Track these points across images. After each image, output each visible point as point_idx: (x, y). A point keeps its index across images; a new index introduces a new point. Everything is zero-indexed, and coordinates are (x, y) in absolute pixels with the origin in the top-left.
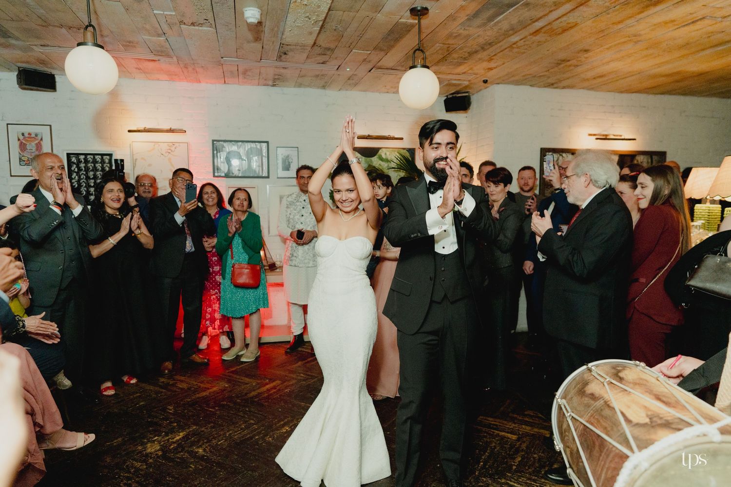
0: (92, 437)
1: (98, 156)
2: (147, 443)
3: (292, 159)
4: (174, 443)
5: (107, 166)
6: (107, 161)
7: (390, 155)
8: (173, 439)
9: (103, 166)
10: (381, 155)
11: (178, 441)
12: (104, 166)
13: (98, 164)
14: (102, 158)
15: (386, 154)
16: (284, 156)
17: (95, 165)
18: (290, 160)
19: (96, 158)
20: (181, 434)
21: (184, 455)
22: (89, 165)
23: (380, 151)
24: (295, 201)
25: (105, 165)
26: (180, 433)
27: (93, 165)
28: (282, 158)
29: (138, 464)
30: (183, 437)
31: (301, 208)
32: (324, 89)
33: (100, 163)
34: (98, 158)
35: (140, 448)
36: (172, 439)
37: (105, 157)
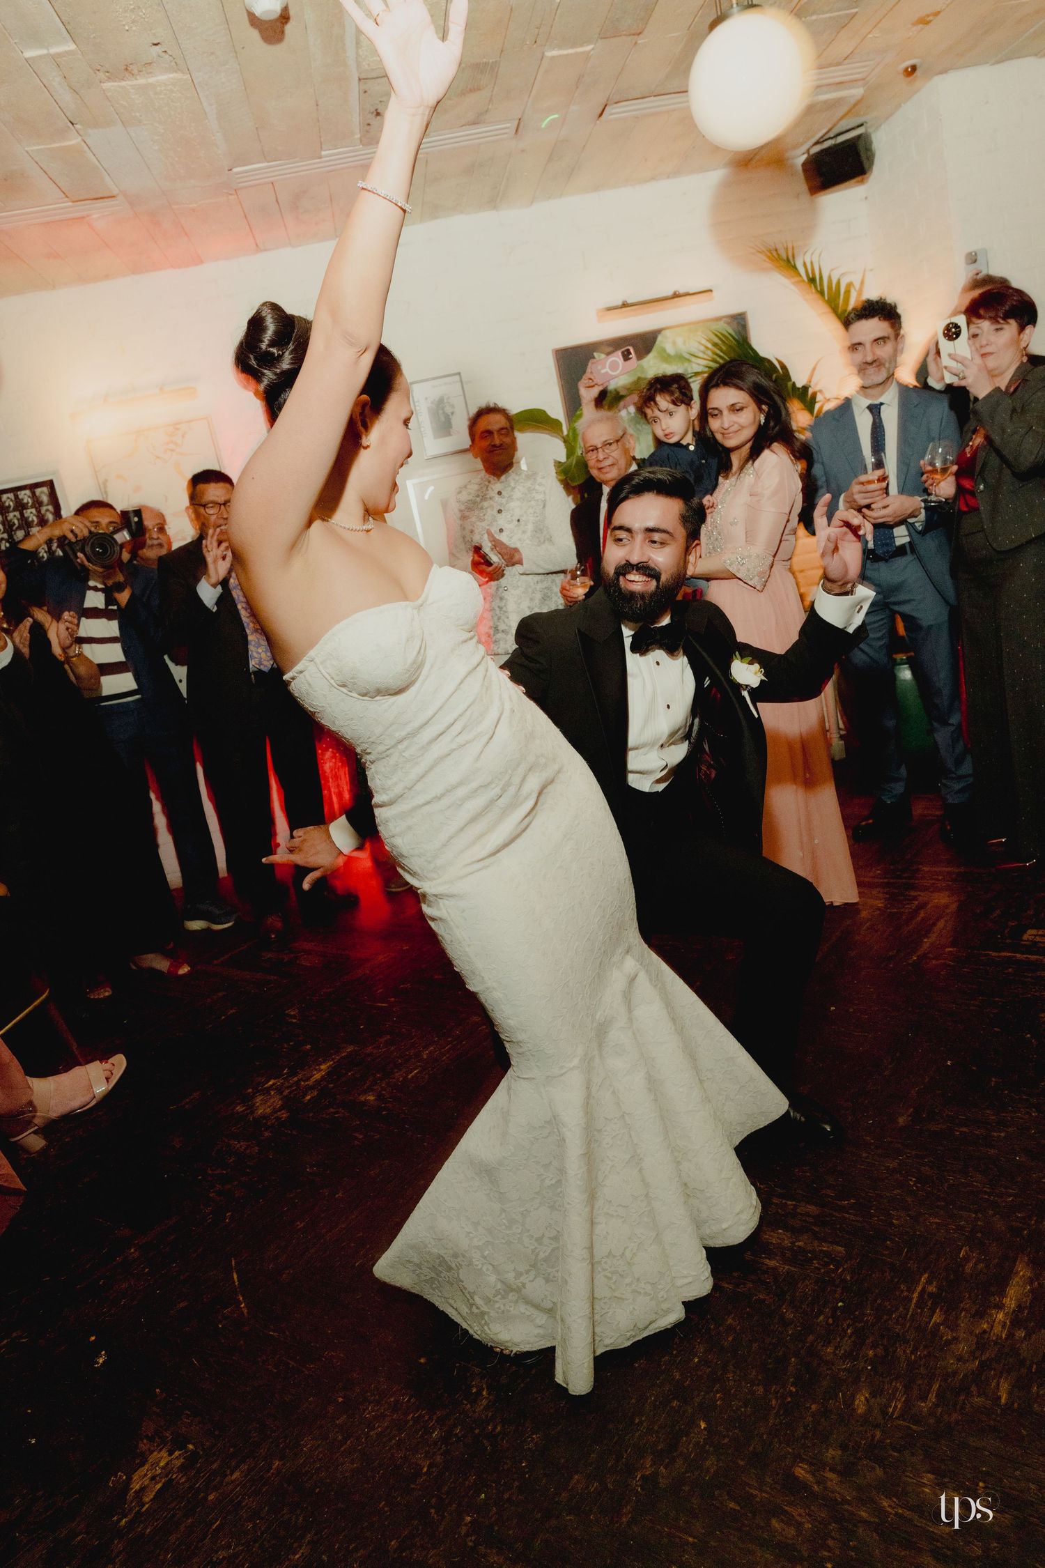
0: (119, 1063)
1: (23, 492)
2: (253, 1097)
3: (453, 406)
4: (312, 1088)
5: (47, 510)
6: (45, 499)
7: (684, 343)
8: (308, 1079)
9: (39, 512)
10: (664, 350)
11: (318, 1082)
12: (43, 512)
13: (29, 511)
14: (34, 494)
15: (674, 343)
16: (432, 403)
17: (22, 514)
18: (448, 410)
19: (20, 497)
20: (323, 1067)
21: (337, 1113)
22: (11, 516)
23: (660, 338)
24: (478, 499)
25: (43, 509)
26: (321, 1064)
27: (17, 514)
28: (428, 408)
29: (240, 1146)
30: (328, 1074)
31: (495, 512)
32: (495, 208)
33: (32, 507)
34: (25, 496)
35: (239, 1108)
36: (304, 1081)
37: (38, 491)
